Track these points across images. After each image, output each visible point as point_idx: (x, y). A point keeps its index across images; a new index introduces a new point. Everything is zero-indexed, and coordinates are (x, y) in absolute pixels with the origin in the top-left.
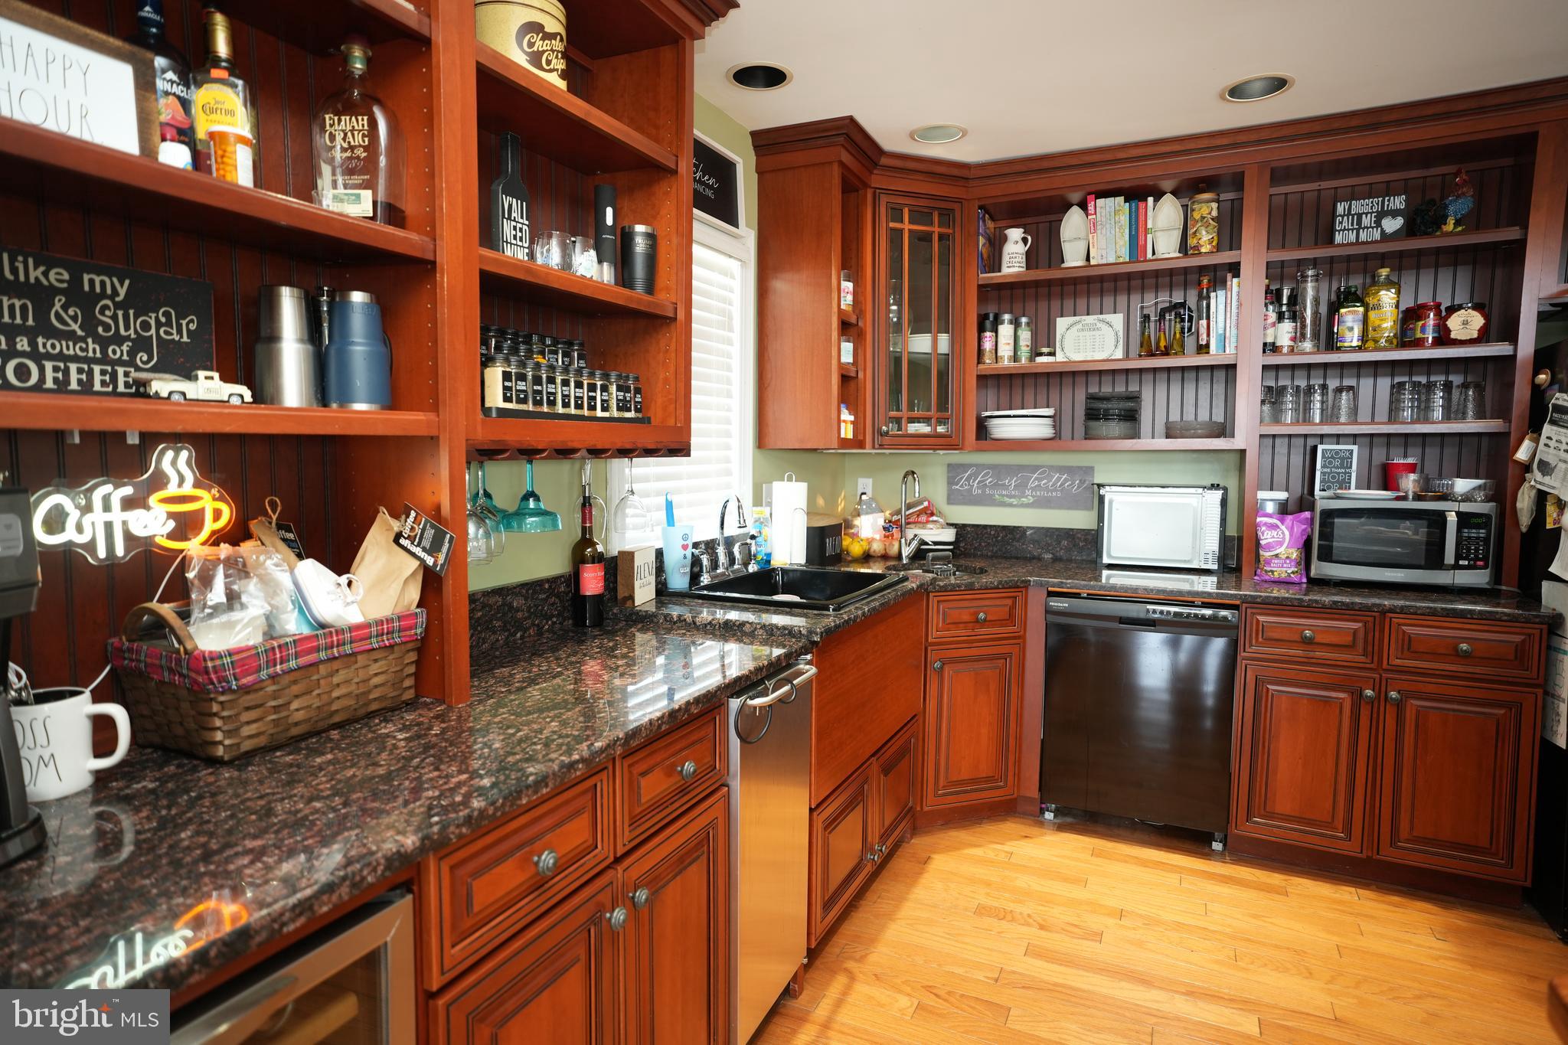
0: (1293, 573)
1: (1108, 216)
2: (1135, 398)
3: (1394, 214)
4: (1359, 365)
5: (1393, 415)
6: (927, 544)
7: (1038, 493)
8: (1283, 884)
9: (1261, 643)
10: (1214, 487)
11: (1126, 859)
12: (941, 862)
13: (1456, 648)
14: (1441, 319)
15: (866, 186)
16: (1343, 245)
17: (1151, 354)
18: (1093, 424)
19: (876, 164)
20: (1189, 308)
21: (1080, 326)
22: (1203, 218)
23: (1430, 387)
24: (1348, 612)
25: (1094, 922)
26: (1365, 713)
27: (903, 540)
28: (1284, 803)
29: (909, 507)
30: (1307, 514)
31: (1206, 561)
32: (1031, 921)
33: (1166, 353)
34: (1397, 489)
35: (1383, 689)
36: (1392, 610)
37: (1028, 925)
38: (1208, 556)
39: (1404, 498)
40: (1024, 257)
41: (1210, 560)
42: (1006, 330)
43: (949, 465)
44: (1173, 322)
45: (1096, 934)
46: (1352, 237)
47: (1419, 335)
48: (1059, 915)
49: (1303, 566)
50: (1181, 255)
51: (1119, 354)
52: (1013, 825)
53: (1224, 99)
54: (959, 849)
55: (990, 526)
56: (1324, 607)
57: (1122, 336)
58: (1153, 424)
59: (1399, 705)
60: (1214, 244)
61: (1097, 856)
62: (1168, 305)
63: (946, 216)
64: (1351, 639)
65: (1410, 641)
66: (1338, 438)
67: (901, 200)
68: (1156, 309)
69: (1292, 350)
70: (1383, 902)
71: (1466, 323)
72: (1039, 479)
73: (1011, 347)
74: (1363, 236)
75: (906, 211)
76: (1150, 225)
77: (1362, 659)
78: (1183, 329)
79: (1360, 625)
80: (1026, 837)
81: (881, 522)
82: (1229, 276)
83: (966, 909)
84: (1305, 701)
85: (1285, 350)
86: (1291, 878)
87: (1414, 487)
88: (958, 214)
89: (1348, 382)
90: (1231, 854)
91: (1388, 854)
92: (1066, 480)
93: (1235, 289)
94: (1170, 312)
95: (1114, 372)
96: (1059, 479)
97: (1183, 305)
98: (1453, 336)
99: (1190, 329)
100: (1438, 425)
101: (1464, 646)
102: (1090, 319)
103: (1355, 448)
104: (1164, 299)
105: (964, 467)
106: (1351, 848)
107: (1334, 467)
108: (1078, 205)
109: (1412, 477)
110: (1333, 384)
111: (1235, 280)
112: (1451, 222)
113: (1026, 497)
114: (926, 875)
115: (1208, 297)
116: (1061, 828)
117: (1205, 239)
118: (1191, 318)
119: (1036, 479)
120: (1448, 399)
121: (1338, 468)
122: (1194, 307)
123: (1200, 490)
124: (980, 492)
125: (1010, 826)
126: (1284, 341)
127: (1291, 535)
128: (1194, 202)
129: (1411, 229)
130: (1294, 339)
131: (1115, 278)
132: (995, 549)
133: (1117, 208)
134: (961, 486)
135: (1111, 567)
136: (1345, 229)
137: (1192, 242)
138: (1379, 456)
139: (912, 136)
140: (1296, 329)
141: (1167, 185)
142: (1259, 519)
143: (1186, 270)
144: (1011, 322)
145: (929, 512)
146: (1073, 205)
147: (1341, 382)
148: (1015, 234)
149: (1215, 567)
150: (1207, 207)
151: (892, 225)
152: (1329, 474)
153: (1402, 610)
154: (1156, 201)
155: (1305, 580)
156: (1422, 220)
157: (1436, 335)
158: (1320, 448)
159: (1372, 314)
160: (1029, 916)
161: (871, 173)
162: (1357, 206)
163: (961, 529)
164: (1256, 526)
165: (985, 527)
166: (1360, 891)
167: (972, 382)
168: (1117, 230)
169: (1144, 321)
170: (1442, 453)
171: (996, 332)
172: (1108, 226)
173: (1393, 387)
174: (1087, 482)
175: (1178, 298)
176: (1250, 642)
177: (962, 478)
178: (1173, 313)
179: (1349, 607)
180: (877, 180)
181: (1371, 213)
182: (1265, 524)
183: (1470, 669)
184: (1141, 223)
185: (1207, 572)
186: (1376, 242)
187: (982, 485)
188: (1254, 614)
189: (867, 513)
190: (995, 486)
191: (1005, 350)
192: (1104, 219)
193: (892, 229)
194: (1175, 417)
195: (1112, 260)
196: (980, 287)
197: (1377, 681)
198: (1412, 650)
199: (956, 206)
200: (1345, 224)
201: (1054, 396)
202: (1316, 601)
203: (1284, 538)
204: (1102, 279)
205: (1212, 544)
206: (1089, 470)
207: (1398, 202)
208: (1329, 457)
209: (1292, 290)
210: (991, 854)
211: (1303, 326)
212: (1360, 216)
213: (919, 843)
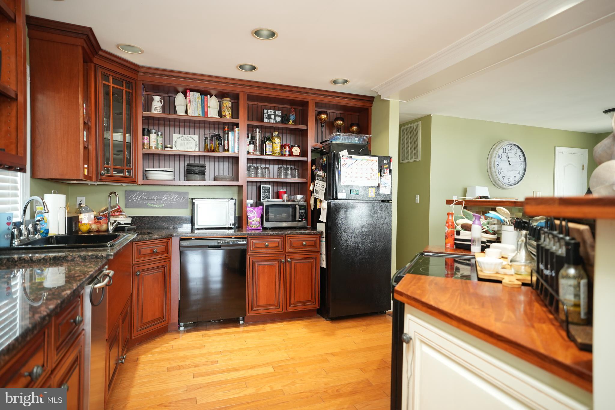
0: (258, 226)
1: (195, 99)
2: (204, 166)
3: (279, 116)
4: (270, 160)
5: (279, 176)
6: (121, 224)
7: (166, 202)
8: (263, 328)
9: (254, 249)
10: (232, 199)
11: (215, 335)
12: (143, 358)
13: (302, 244)
14: (290, 149)
15: (91, 61)
16: (266, 123)
17: (208, 151)
18: (189, 175)
19: (97, 53)
20: (221, 136)
21: (182, 138)
22: (227, 106)
23: (287, 169)
24: (276, 236)
25: (213, 358)
26: (282, 267)
27: (109, 223)
28: (262, 302)
29: (111, 208)
30: (261, 207)
31: (230, 224)
32: (191, 366)
33: (213, 151)
34: (282, 199)
35: (286, 259)
36: (288, 234)
37: (190, 367)
38: (231, 223)
39: (284, 201)
40: (161, 108)
41: (232, 224)
42: (153, 136)
43: (126, 191)
44: (215, 141)
45: (215, 362)
46: (269, 121)
47: (285, 153)
48: (199, 360)
49: (260, 224)
50: (218, 117)
51: (197, 150)
52: (169, 336)
53: (237, 68)
54: (150, 351)
55: (146, 216)
56: (271, 235)
57: (198, 144)
58: (209, 177)
59: (290, 263)
60: (230, 115)
61: (205, 337)
62: (213, 134)
63: (129, 85)
64: (278, 244)
65: (292, 242)
66: (265, 183)
67: (108, 72)
68: (209, 135)
69: (253, 154)
70: (289, 324)
71: (296, 151)
72: (167, 197)
73: (156, 143)
74: (271, 121)
75: (111, 78)
76: (209, 105)
77: (281, 250)
78: (219, 143)
79: (280, 240)
80: (176, 338)
81: (92, 216)
82: (235, 127)
83: (163, 371)
84: (267, 267)
85: (251, 154)
86: (265, 325)
87: (286, 198)
88: (133, 84)
89: (267, 166)
90: (246, 324)
91: (290, 309)
92: (178, 197)
93: (237, 132)
94: (214, 137)
95: (195, 156)
96: (175, 197)
97: (219, 135)
98: (294, 154)
99: (221, 144)
100: (290, 179)
101: (304, 243)
102: (186, 136)
103: (270, 186)
104: (212, 132)
105: (134, 192)
106: (280, 310)
107: (265, 192)
108: (182, 92)
109: (286, 195)
110: (263, 166)
111: (237, 129)
112: (291, 121)
113: (161, 204)
114: (139, 365)
115: (228, 134)
116: (187, 331)
117: (227, 113)
118: (221, 140)
119: (165, 197)
120: (292, 172)
121: (266, 192)
122: (222, 137)
123: (228, 200)
124: (141, 202)
125: (168, 337)
126: (251, 151)
127: (257, 214)
128: (223, 100)
129: (282, 122)
130: (254, 150)
131: (195, 122)
132: (148, 226)
133: (198, 97)
134: (132, 200)
135: (198, 229)
136: (266, 118)
137: (223, 114)
138: (276, 189)
139: (118, 46)
140: (254, 147)
141: (213, 92)
142: (247, 209)
143: (219, 123)
144: (155, 133)
145: (119, 211)
146: (179, 92)
147: (265, 166)
148: (157, 98)
149: (233, 227)
150: (227, 103)
151: (104, 82)
152: (264, 194)
153: (290, 234)
154: (210, 97)
155: (261, 228)
156: (285, 119)
157: (289, 153)
158: (262, 186)
159: (274, 145)
160: (189, 364)
161: (94, 57)
162: (270, 112)
163: (133, 218)
164: (247, 211)
165: (144, 217)
166: (283, 323)
167: (140, 156)
168: (198, 105)
169: (206, 140)
170: (290, 189)
171: (149, 137)
172: (195, 102)
173: (278, 168)
174: (186, 198)
175: (216, 132)
176: (250, 249)
177: (132, 197)
178: (215, 138)
179: (277, 234)
180: (96, 60)
181: (273, 115)
182: (249, 211)
183: (305, 249)
184: (206, 104)
185: (231, 228)
186: (274, 123)
187: (142, 199)
188: (251, 239)
189: (85, 213)
190: (148, 199)
191: (153, 144)
192: (193, 100)
193: (104, 84)
194: (217, 174)
195: (196, 115)
196: (143, 117)
197: (285, 256)
198: (293, 246)
199: (133, 81)
200: (267, 117)
201: (172, 164)
202: (269, 234)
203: (255, 215)
204: (190, 121)
205: (232, 219)
206: (187, 193)
207: (279, 113)
208: (265, 189)
209: (252, 135)
210: (165, 349)
211: (256, 147)
212: (270, 115)
213: (132, 354)
